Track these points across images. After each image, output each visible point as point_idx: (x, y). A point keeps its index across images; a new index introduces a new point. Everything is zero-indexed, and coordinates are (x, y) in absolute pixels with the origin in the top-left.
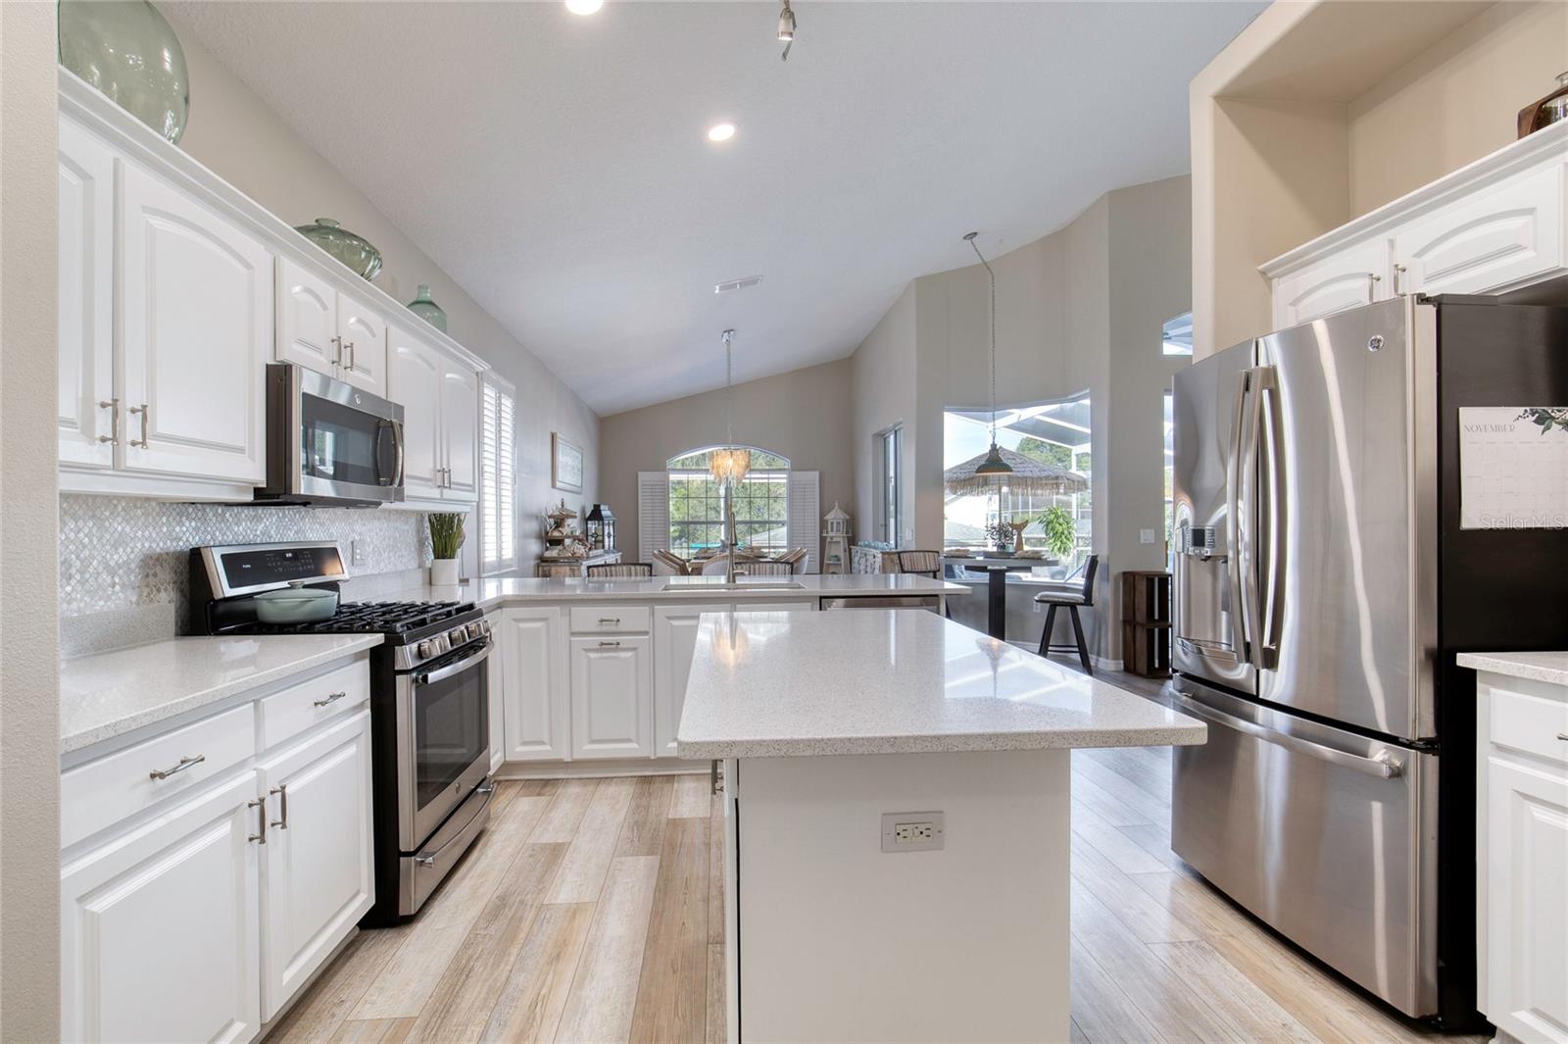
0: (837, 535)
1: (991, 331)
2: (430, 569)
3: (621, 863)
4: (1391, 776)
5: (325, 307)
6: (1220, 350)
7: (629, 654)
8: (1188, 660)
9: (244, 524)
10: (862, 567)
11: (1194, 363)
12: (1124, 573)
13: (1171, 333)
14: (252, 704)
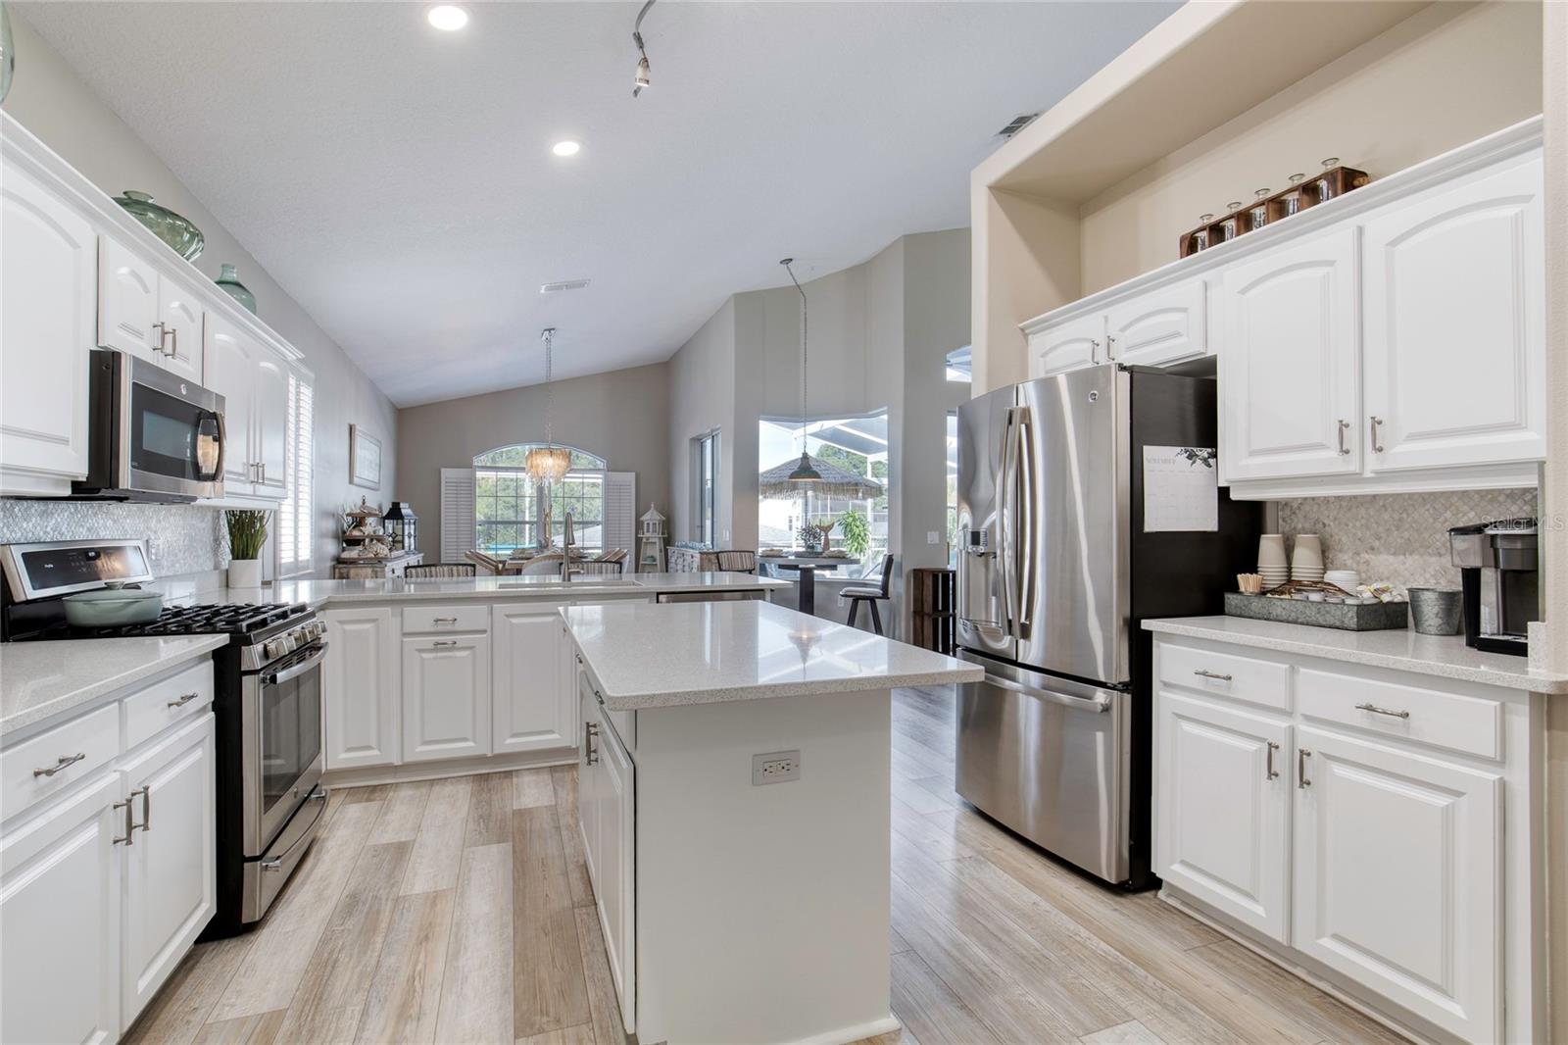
0: (653, 536)
1: (803, 350)
2: (227, 571)
3: (473, 852)
4: (1102, 711)
5: (146, 290)
6: (992, 390)
7: (465, 653)
8: (967, 636)
9: (34, 519)
10: (679, 567)
11: (973, 398)
12: (915, 570)
13: (953, 361)
14: (116, 704)
